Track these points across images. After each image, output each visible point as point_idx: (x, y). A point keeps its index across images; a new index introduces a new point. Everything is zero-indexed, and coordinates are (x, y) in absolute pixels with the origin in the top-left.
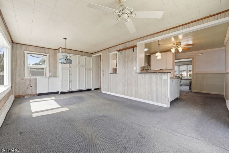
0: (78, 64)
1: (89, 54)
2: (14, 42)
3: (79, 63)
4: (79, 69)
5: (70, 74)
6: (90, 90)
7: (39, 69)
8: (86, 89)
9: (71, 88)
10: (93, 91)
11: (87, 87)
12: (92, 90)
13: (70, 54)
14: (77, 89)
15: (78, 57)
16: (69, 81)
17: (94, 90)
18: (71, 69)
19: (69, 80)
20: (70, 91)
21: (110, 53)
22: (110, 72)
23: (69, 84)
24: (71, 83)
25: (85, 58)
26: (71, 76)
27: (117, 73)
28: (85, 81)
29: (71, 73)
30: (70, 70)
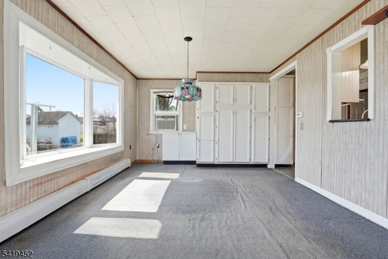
0: (232, 102)
1: (261, 76)
2: (138, 77)
3: (235, 100)
4: (235, 113)
5: (215, 127)
6: (264, 166)
7: (168, 117)
8: (252, 163)
9: (216, 156)
10: (271, 169)
11: (255, 159)
12: (269, 167)
13: (217, 83)
14: (231, 160)
15: (232, 88)
16: (214, 141)
17: (274, 167)
18: (217, 114)
19: (212, 139)
20: (216, 163)
21: (328, 50)
22: (329, 118)
23: (214, 148)
24: (217, 146)
25: (249, 88)
26: (217, 130)
27: (369, 120)
28: (248, 143)
29: (217, 124)
30: (215, 116)
